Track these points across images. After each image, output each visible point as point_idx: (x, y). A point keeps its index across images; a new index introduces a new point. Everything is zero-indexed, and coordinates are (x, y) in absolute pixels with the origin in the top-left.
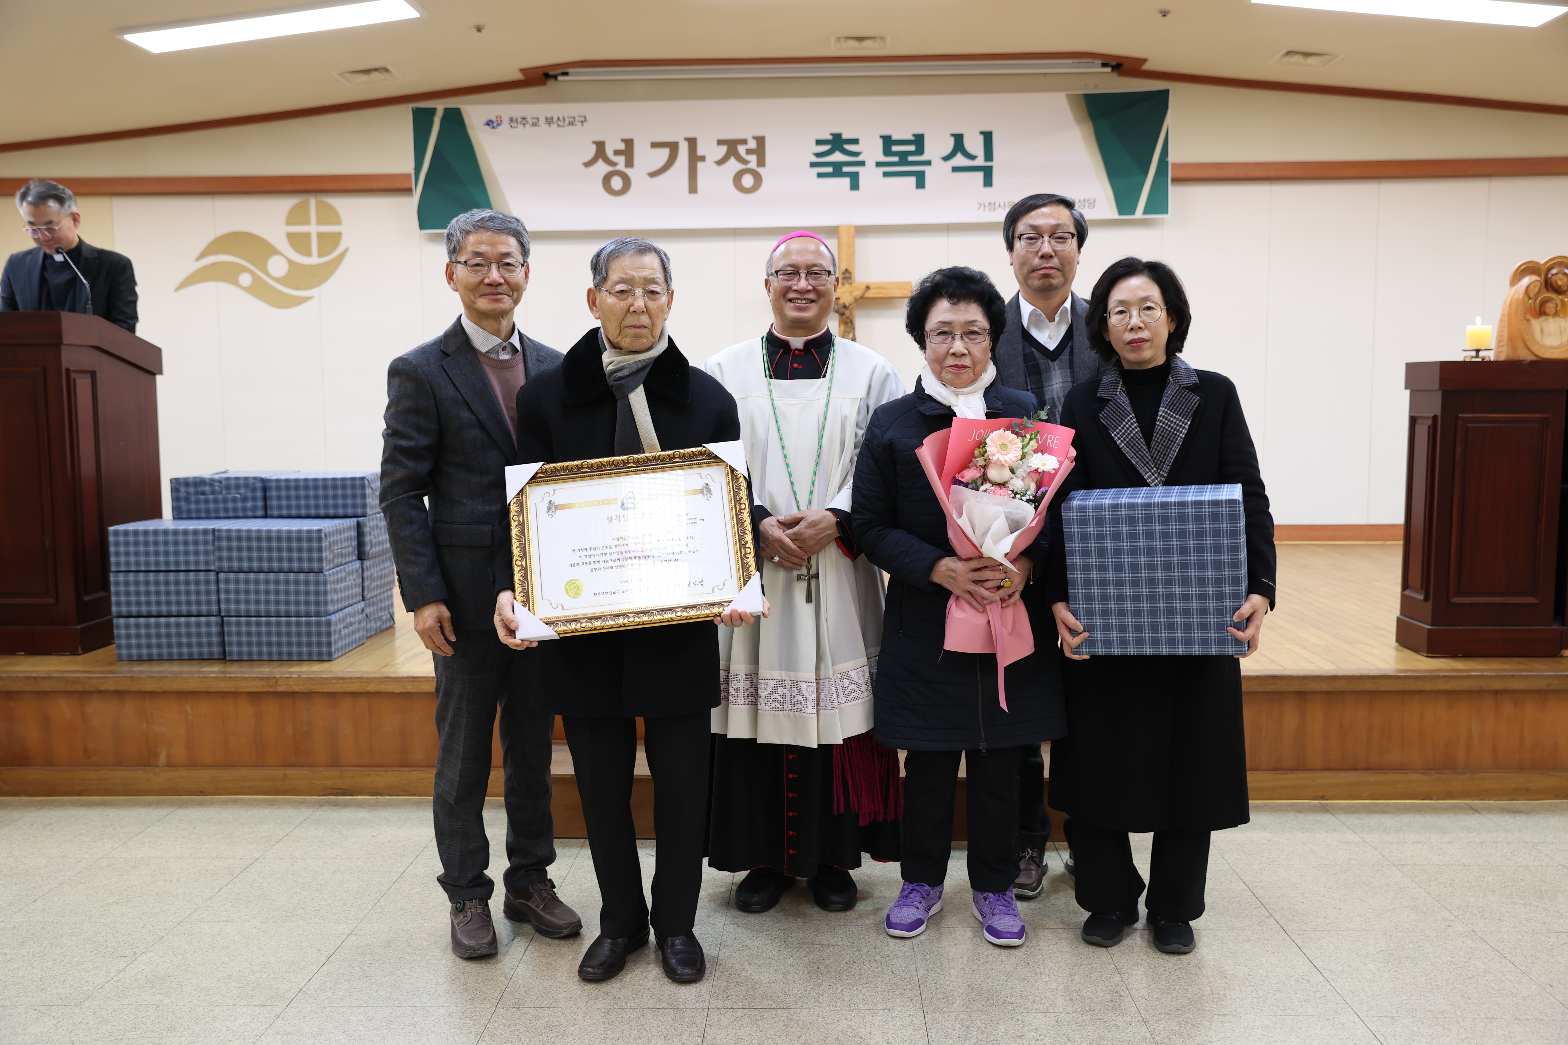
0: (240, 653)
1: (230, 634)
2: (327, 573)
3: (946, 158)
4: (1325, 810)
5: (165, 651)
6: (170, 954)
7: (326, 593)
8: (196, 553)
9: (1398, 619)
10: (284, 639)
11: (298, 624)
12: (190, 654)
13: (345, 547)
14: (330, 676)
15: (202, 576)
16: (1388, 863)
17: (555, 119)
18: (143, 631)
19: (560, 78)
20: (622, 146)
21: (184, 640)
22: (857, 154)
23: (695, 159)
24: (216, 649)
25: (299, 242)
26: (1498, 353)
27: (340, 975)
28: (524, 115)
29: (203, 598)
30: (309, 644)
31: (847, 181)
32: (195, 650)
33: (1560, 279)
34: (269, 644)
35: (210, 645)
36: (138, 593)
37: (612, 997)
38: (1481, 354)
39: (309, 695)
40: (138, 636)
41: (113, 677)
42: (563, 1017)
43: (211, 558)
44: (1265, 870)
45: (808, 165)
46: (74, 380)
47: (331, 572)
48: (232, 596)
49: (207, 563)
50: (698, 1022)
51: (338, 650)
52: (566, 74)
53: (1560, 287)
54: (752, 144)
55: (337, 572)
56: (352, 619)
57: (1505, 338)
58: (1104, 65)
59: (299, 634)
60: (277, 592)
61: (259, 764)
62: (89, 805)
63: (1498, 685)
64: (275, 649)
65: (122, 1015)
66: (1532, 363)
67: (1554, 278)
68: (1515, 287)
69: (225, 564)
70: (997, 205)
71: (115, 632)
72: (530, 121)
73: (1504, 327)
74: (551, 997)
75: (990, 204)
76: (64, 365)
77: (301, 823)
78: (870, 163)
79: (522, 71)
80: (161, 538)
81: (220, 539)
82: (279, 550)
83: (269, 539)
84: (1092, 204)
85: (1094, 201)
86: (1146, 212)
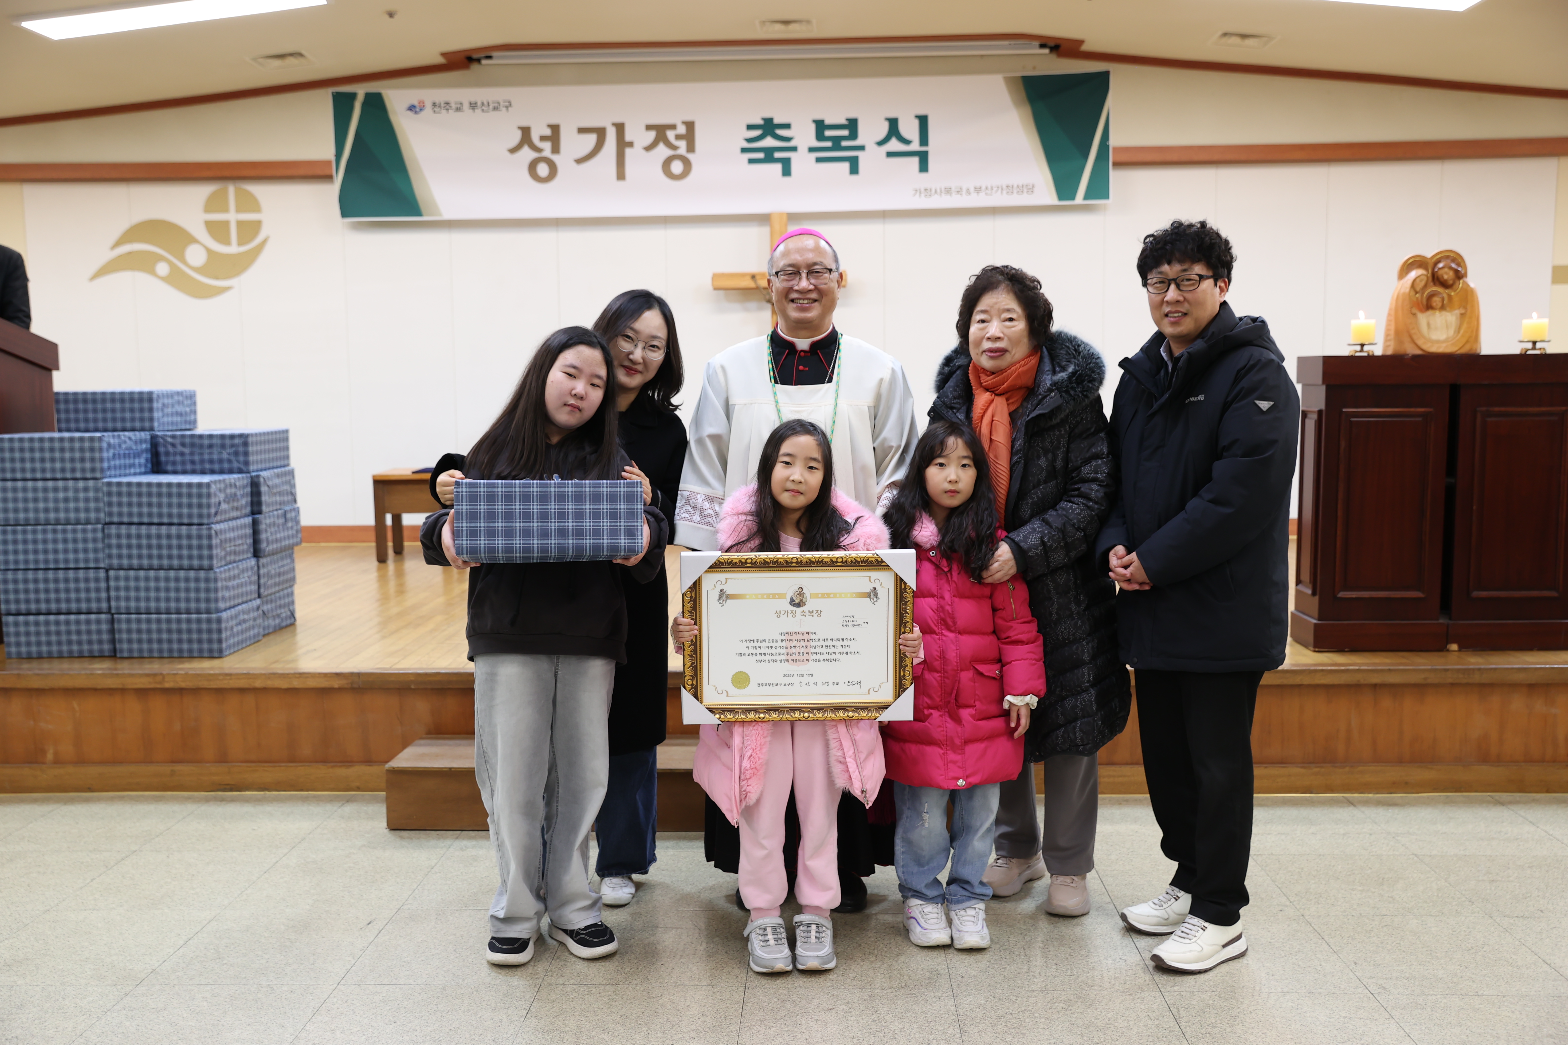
0: (130, 651)
1: (120, 631)
2: (218, 570)
3: (881, 143)
5: (55, 648)
6: (32, 939)
7: (216, 590)
8: (86, 551)
11: (189, 621)
12: (81, 651)
13: (239, 545)
14: (217, 672)
15: (91, 574)
17: (479, 104)
18: (32, 629)
19: (484, 62)
20: (548, 132)
21: (74, 637)
22: (789, 139)
23: (623, 144)
24: (106, 647)
25: (218, 230)
26: (1386, 347)
28: (447, 99)
29: (93, 595)
30: (200, 641)
31: (778, 167)
32: (85, 647)
33: (1446, 273)
34: (160, 641)
35: (100, 642)
36: (26, 591)
38: (1366, 348)
39: (196, 691)
40: (28, 634)
43: (101, 555)
45: (739, 150)
47: (222, 569)
48: (122, 594)
49: (97, 560)
51: (229, 647)
52: (489, 57)
53: (1446, 281)
54: (682, 130)
55: (229, 570)
56: (246, 617)
57: (1392, 332)
58: (1042, 46)
59: (189, 631)
60: (167, 590)
61: (148, 760)
63: (1376, 679)
64: (165, 646)
66: (1415, 357)
67: (1440, 272)
69: (115, 562)
70: (933, 191)
71: (4, 629)
72: (454, 106)
75: (926, 190)
77: (184, 818)
78: (803, 149)
79: (443, 55)
80: (50, 536)
81: (109, 536)
82: (170, 547)
83: (159, 537)
84: (1031, 189)
85: (1033, 186)
86: (1085, 198)
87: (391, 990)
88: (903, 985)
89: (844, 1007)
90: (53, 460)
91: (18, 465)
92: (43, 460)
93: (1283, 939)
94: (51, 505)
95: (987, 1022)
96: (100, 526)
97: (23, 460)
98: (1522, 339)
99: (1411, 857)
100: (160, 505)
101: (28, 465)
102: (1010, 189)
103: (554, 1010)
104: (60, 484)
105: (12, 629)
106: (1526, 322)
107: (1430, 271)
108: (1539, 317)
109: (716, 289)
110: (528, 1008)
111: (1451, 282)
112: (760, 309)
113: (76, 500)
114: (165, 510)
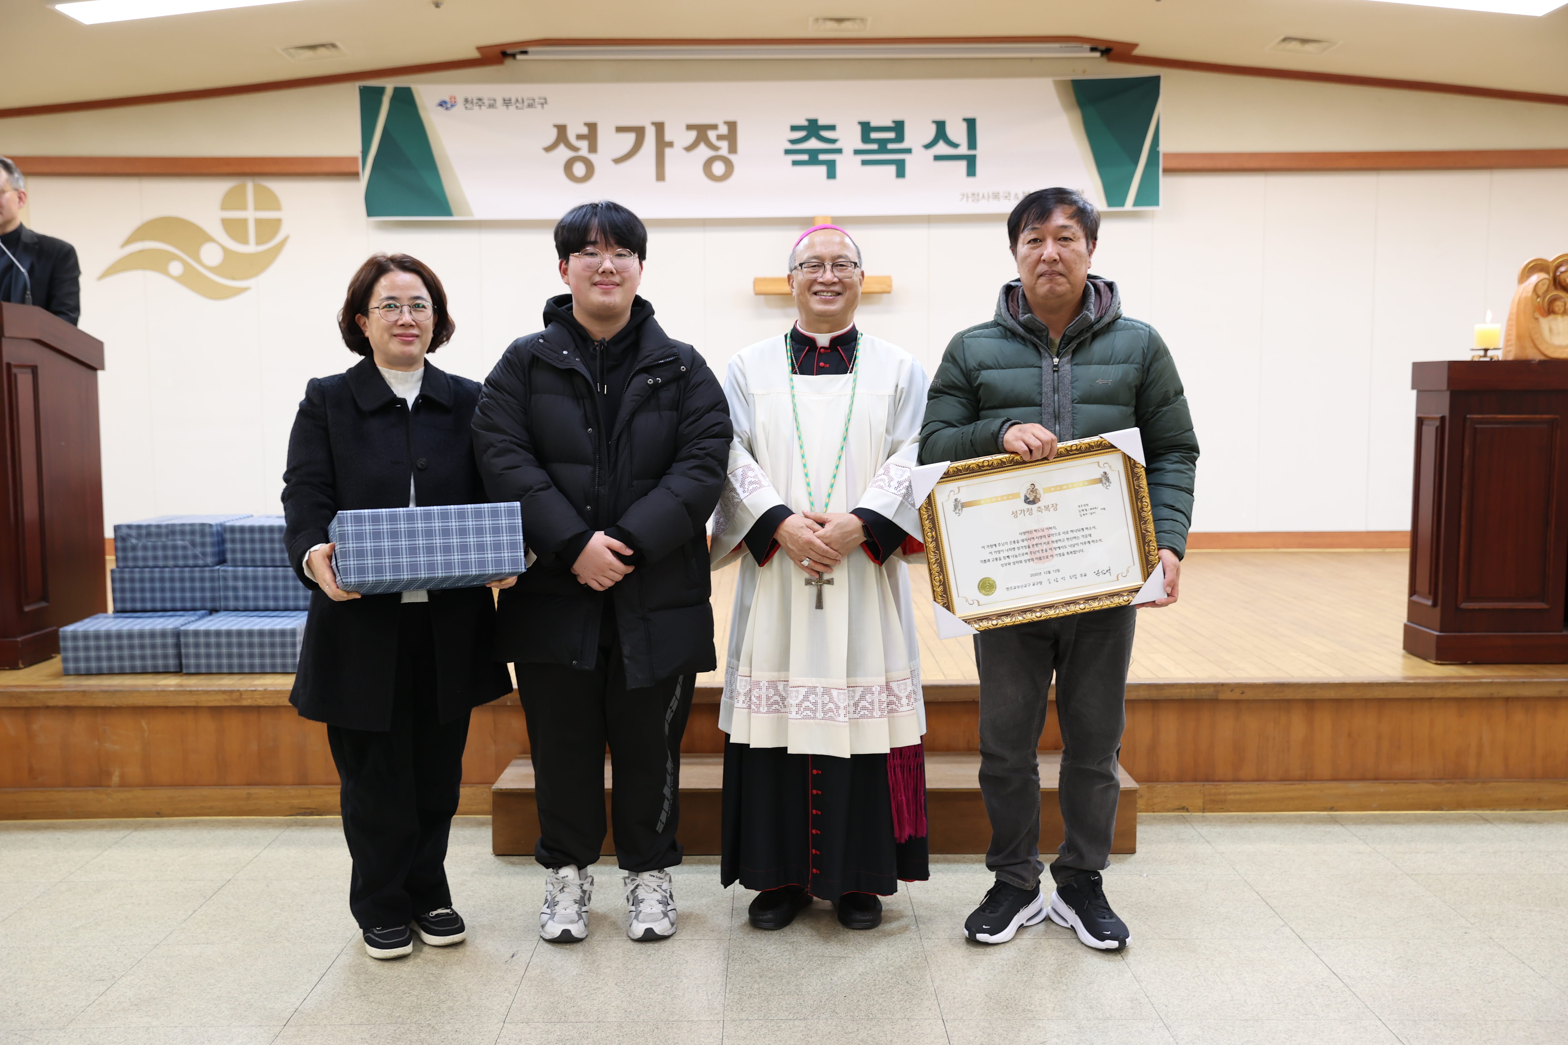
0: (198, 666)
3: (928, 146)
4: (1334, 821)
6: (151, 976)
9: (1406, 626)
16: (1401, 872)
17: (513, 100)
19: (519, 57)
20: (585, 131)
22: (834, 141)
23: (662, 145)
24: (172, 662)
26: (1506, 353)
27: (336, 995)
28: (480, 96)
30: (273, 656)
31: (823, 169)
32: (149, 663)
35: (165, 657)
37: (623, 1011)
38: (1490, 353)
39: (275, 709)
41: (62, 692)
42: (574, 1031)
44: (1277, 880)
45: (783, 152)
46: (15, 375)
52: (525, 53)
54: (723, 130)
57: (1513, 337)
58: (1093, 49)
61: (221, 783)
62: (36, 828)
63: (1510, 692)
64: (235, 661)
65: (110, 1038)
66: (1541, 363)
67: (1563, 276)
68: (1523, 285)
70: (981, 196)
71: (61, 644)
72: (487, 102)
73: (1512, 325)
74: (560, 1012)
75: (973, 194)
76: (5, 360)
77: (270, 844)
78: (848, 151)
79: (480, 49)
86: (1136, 204)
87: (564, 1028)
88: (1108, 1015)
89: (1057, 1040)
107: (1551, 275)
109: (757, 294)
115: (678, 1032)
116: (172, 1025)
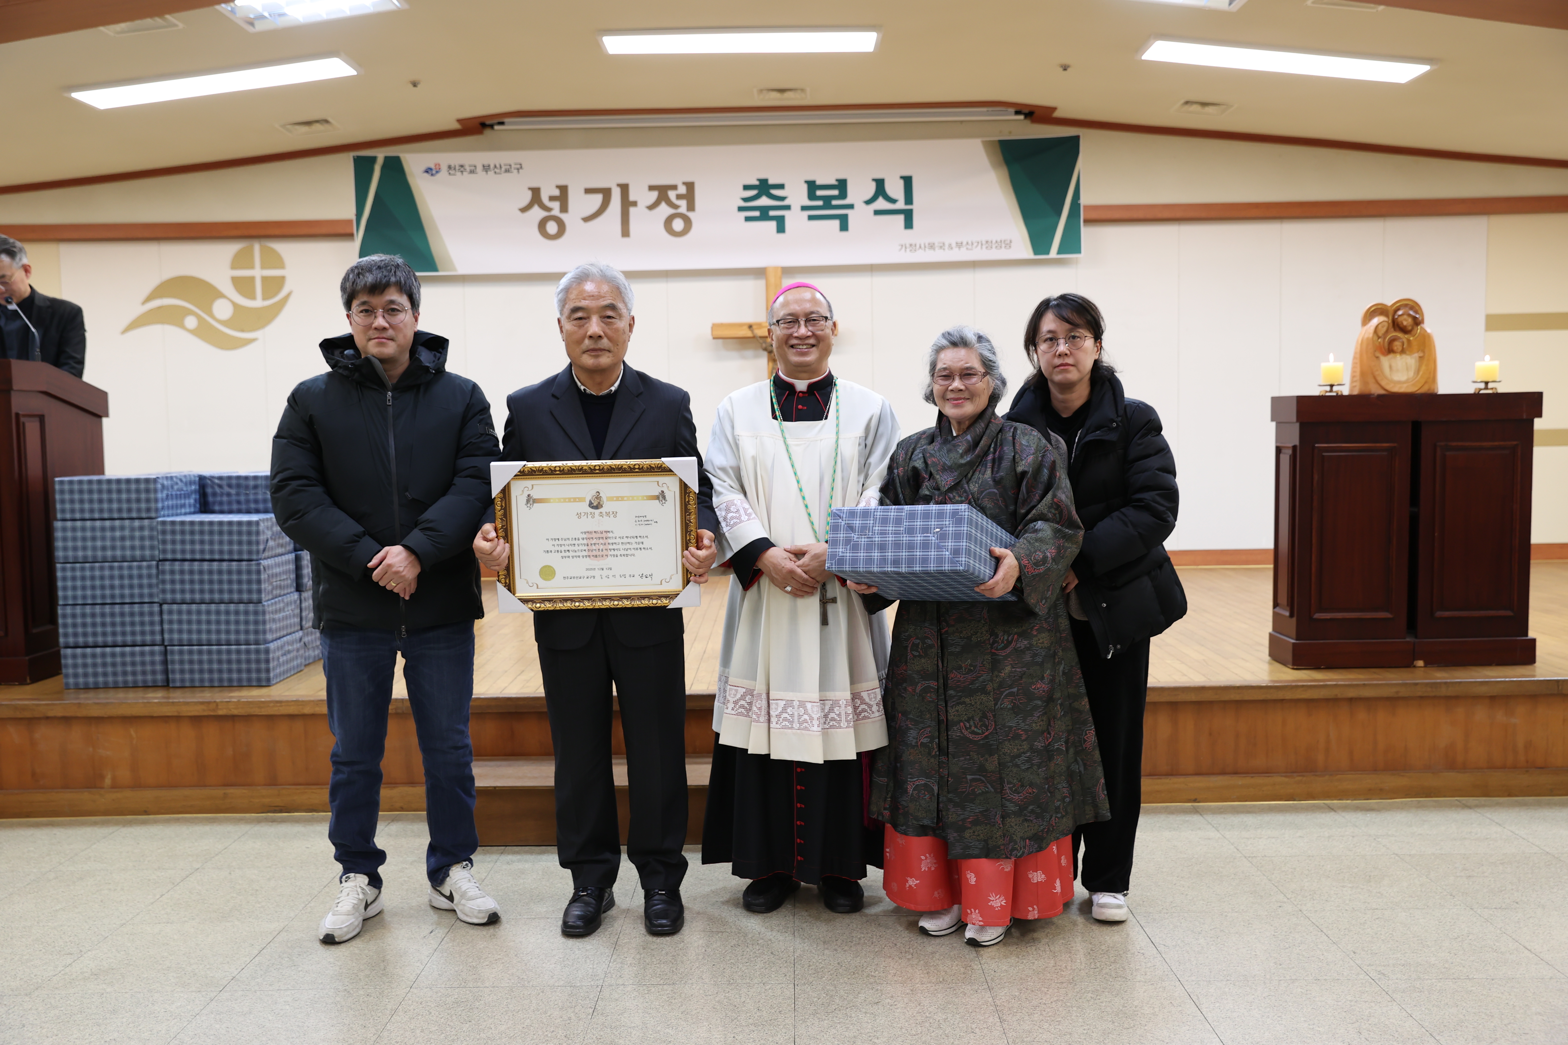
0: (183, 680)
1: (173, 662)
2: (265, 603)
3: (868, 202)
4: (1196, 811)
5: (110, 679)
6: (114, 951)
7: (264, 622)
8: (141, 586)
9: (1270, 634)
10: (225, 666)
11: (238, 652)
12: (135, 682)
13: (284, 580)
14: (268, 699)
15: (146, 608)
16: (1240, 855)
17: (492, 166)
18: (89, 661)
19: (496, 127)
20: (557, 193)
21: (129, 669)
22: (783, 199)
23: (627, 204)
24: (160, 677)
25: (244, 286)
27: (271, 965)
28: (461, 163)
29: (147, 628)
30: (249, 671)
31: (773, 224)
33: (1405, 320)
34: (211, 671)
35: (154, 672)
36: (84, 625)
38: (1335, 389)
39: (247, 718)
40: (85, 665)
41: (60, 704)
43: (155, 590)
45: (736, 209)
46: (24, 424)
47: (269, 602)
48: (175, 626)
49: (151, 595)
50: (591, 997)
51: (276, 676)
52: (502, 123)
53: (1405, 327)
54: (682, 190)
55: (276, 603)
56: (290, 648)
57: (1358, 374)
58: (1017, 113)
59: (239, 661)
60: (218, 622)
61: (201, 784)
62: (37, 826)
63: (1352, 693)
64: (216, 676)
65: (68, 1002)
66: (1380, 396)
67: (1400, 319)
69: (169, 596)
71: (63, 661)
72: (468, 169)
73: (1356, 363)
75: (911, 245)
76: (14, 410)
77: (239, 838)
78: (796, 207)
79: (459, 121)
80: (107, 573)
81: (163, 572)
82: (220, 582)
83: (211, 572)
84: (1008, 244)
85: (1011, 242)
86: (1059, 252)
88: (941, 980)
89: (889, 1001)
90: (110, 501)
91: (77, 506)
92: (100, 501)
93: (1286, 932)
94: (108, 543)
95: (1023, 1011)
96: (154, 563)
97: (82, 501)
98: (1475, 380)
99: (1393, 856)
100: (211, 542)
101: (87, 506)
102: (989, 244)
103: (618, 1008)
104: (117, 523)
105: (70, 661)
106: (1479, 365)
108: (1491, 360)
109: (714, 338)
110: (593, 1007)
111: (1410, 328)
112: (756, 357)
113: (132, 538)
114: (216, 547)
115: (560, 995)
116: (123, 991)
